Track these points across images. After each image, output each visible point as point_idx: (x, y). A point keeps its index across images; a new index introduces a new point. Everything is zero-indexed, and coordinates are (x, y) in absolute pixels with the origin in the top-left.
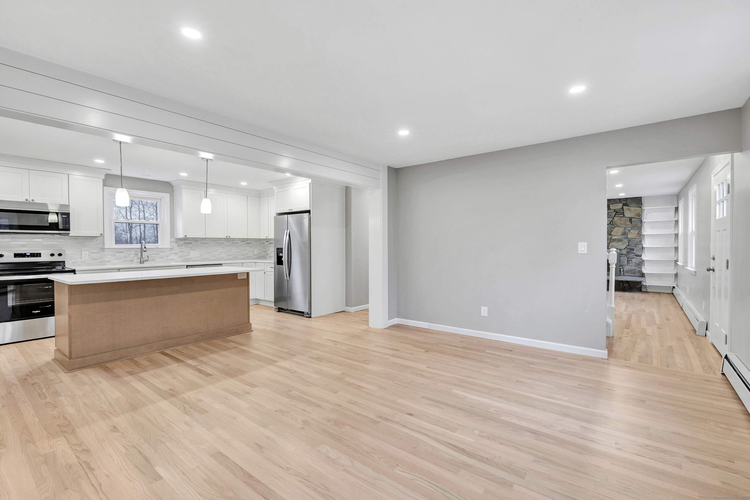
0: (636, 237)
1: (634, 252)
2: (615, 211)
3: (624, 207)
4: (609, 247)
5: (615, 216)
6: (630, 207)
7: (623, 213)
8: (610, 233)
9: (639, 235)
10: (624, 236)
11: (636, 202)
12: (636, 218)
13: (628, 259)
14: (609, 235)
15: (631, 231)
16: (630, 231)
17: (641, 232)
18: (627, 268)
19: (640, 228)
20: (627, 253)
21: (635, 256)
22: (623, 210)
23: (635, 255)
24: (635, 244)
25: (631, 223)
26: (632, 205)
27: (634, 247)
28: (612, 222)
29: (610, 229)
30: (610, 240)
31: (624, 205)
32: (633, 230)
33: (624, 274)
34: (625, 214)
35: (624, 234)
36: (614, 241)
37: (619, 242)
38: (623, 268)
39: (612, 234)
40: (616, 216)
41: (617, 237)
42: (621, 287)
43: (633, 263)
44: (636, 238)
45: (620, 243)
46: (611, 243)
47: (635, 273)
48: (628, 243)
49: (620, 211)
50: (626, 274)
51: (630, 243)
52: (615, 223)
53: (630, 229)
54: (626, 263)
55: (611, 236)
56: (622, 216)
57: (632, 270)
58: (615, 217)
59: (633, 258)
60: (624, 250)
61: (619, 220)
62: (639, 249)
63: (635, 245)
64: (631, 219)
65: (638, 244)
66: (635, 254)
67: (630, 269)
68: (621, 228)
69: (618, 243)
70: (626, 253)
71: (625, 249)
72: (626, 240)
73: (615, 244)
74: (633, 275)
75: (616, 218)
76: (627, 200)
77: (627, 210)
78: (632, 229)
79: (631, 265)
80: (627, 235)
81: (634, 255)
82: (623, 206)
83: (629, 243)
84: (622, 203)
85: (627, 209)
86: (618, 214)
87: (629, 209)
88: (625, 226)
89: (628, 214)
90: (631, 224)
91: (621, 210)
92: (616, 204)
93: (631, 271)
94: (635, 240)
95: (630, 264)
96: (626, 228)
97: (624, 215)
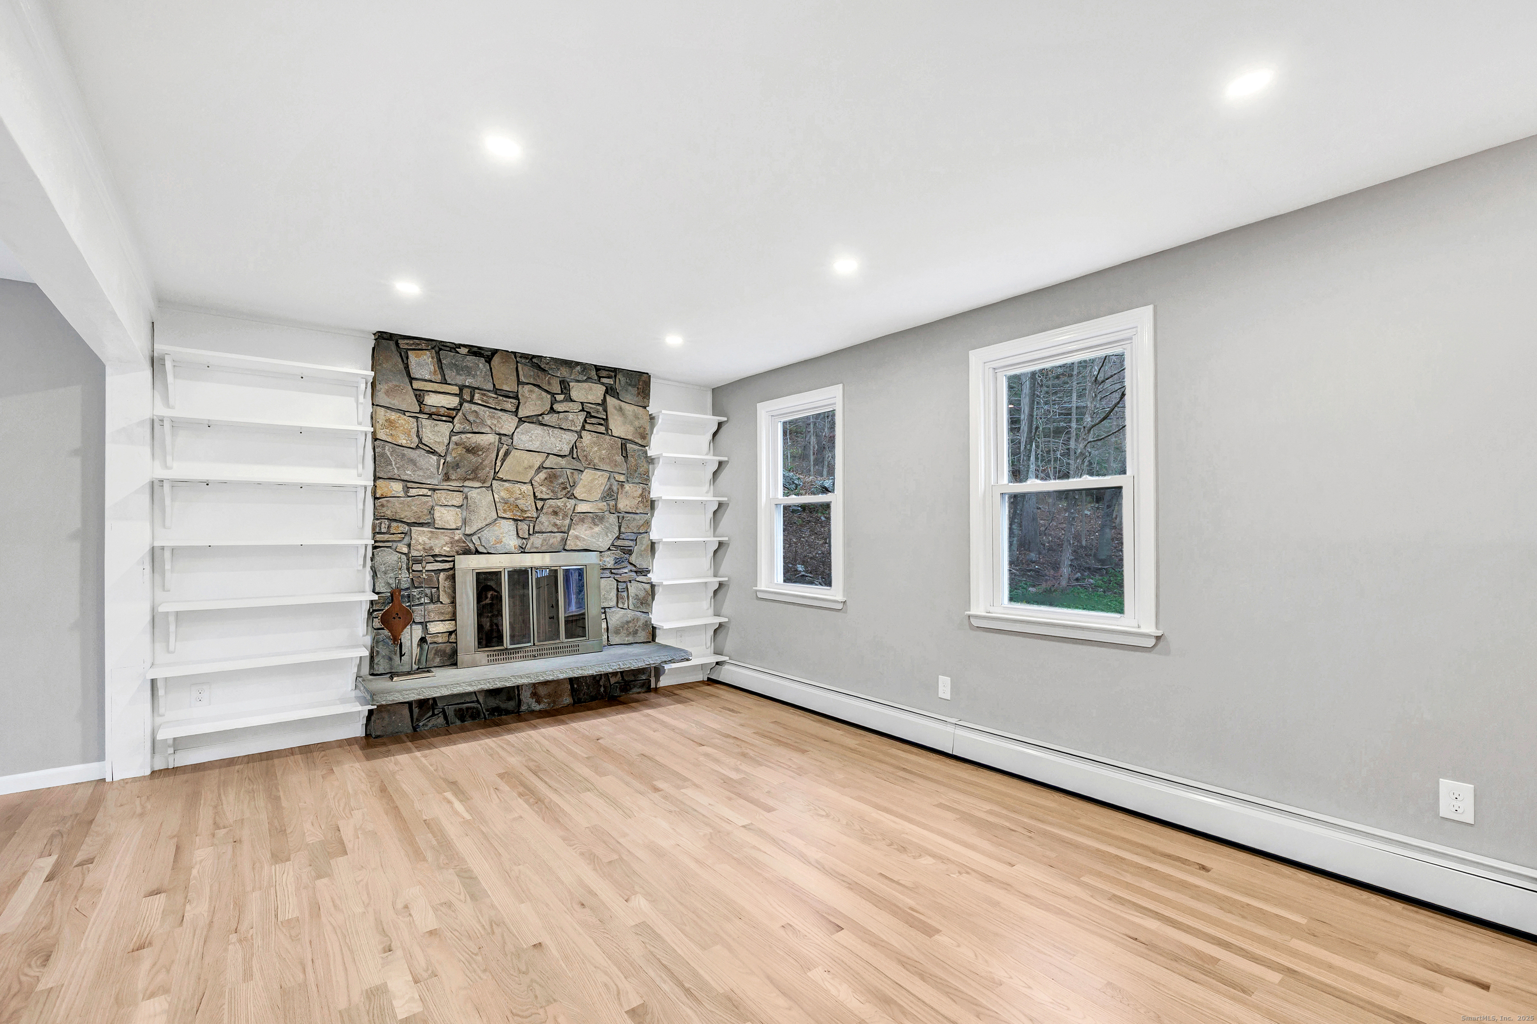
0: (638, 509)
1: (633, 559)
2: (583, 410)
3: (608, 398)
4: (568, 542)
5: (583, 428)
6: (623, 404)
7: (606, 420)
8: (569, 489)
9: (645, 501)
10: (608, 505)
11: (638, 388)
12: (636, 443)
13: (617, 585)
14: (568, 498)
15: (627, 487)
16: (622, 486)
17: (649, 493)
18: (618, 616)
19: (645, 480)
20: (616, 563)
21: (634, 574)
22: (606, 411)
23: (634, 569)
24: (635, 531)
25: (626, 457)
26: (628, 397)
27: (631, 543)
28: (575, 450)
29: (572, 473)
30: (569, 516)
31: (610, 391)
32: (631, 485)
33: (608, 641)
34: (612, 425)
35: (610, 495)
36: (583, 520)
37: (595, 524)
38: (606, 618)
39: (578, 492)
40: (587, 427)
41: (590, 505)
42: (602, 689)
43: (630, 598)
44: (638, 512)
45: (597, 529)
46: (574, 529)
47: (635, 632)
48: (617, 528)
49: (598, 412)
50: (614, 639)
51: (623, 530)
52: (585, 453)
53: (622, 478)
54: (614, 603)
55: (573, 502)
56: (602, 429)
57: (630, 622)
58: (584, 433)
59: (630, 581)
60: (609, 552)
61: (595, 443)
62: (643, 549)
63: (633, 537)
64: (624, 443)
65: (641, 531)
66: (635, 566)
67: (625, 619)
68: (599, 473)
69: (593, 526)
70: (613, 562)
71: (609, 548)
72: (613, 519)
73: (586, 530)
74: (631, 639)
75: (587, 437)
76: (615, 376)
77: (616, 412)
78: (628, 481)
79: (626, 606)
80: (616, 500)
81: (631, 571)
82: (604, 395)
83: (620, 527)
84: (603, 384)
85: (615, 408)
86: (593, 420)
87: (620, 409)
88: (611, 467)
89: (619, 427)
90: (626, 462)
91: (601, 408)
92: (585, 385)
93: (626, 626)
94: (634, 519)
95: (623, 604)
96: (612, 474)
97: (607, 429)
